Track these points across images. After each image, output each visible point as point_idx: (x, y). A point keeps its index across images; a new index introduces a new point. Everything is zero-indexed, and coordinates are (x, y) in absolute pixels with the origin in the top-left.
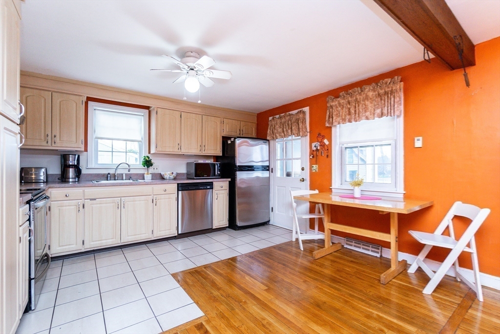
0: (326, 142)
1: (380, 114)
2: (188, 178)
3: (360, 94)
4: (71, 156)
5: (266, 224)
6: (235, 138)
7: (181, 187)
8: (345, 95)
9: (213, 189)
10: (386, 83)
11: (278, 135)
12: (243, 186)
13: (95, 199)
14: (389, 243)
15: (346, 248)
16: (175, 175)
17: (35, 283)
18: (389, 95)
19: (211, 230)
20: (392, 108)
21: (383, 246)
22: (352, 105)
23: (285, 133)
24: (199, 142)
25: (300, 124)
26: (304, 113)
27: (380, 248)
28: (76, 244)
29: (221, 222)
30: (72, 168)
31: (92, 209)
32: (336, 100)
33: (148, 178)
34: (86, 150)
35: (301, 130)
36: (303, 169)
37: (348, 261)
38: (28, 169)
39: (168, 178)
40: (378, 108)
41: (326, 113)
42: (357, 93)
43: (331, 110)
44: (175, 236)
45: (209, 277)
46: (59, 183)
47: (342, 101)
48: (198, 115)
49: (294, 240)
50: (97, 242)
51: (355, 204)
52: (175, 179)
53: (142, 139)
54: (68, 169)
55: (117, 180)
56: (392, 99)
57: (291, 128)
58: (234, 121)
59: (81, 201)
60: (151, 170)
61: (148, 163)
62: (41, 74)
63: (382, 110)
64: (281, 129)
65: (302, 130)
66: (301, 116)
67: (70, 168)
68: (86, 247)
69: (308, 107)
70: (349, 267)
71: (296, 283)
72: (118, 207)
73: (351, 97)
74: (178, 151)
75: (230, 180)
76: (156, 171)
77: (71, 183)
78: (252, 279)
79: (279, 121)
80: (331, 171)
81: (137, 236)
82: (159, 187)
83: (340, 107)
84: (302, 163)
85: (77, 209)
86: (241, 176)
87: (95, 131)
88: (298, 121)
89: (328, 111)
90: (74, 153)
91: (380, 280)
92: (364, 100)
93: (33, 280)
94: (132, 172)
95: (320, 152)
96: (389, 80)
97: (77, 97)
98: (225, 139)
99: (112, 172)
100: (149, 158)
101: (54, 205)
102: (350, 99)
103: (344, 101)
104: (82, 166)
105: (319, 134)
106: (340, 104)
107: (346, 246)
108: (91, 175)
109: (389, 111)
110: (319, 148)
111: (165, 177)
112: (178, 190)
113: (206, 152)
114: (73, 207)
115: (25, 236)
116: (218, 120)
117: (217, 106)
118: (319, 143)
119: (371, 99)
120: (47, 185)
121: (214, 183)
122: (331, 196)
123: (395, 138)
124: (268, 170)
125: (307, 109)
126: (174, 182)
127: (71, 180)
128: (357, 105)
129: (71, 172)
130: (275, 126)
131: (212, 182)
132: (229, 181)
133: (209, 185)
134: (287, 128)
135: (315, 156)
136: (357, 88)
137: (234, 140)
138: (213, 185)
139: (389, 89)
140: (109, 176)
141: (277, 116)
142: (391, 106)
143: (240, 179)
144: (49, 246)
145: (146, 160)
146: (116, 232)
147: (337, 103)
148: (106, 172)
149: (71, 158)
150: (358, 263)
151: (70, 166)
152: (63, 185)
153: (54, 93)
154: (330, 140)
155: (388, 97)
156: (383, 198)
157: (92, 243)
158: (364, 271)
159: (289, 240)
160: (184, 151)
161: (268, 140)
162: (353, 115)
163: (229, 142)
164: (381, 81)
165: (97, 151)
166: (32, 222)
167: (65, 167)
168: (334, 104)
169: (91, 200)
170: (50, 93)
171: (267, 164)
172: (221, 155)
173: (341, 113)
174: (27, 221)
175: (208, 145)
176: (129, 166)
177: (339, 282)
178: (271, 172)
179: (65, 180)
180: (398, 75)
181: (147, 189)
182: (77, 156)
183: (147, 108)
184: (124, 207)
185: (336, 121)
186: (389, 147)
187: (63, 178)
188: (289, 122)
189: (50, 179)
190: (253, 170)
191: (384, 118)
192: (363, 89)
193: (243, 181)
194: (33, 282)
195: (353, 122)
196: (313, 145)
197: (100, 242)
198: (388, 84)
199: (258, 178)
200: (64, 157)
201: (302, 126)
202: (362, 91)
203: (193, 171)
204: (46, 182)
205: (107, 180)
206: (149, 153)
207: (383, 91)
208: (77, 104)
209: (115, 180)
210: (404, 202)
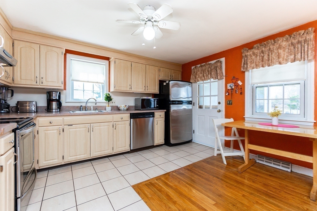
0: (240, 83)
1: (294, 59)
2: (136, 110)
3: (273, 45)
4: (54, 93)
5: (190, 142)
6: (170, 81)
7: (133, 116)
8: (259, 46)
9: (154, 117)
10: (300, 34)
11: (199, 79)
12: (175, 115)
13: (72, 125)
14: (312, 164)
15: (259, 163)
16: (128, 107)
17: (21, 201)
18: (303, 44)
19: (153, 147)
20: (306, 54)
21: (292, 163)
22: (265, 54)
23: (205, 77)
24: (144, 84)
25: (218, 70)
26: (221, 62)
27: (290, 164)
28: (58, 159)
29: (160, 141)
30: (55, 101)
31: (70, 132)
32: (251, 51)
33: (109, 109)
34: (65, 89)
35: (218, 75)
36: (219, 103)
37: (267, 175)
38: (24, 102)
39: (122, 109)
40: (291, 55)
41: (242, 61)
42: (270, 44)
43: (246, 58)
44: (129, 152)
45: (163, 189)
46: (45, 112)
47: (256, 51)
48: (143, 65)
49: (215, 155)
50: (74, 157)
51: (273, 130)
52: (127, 110)
53: (104, 81)
54: (52, 102)
55: (87, 110)
56: (306, 47)
57: (211, 74)
58: (167, 69)
59: (61, 126)
60: (111, 104)
61: (109, 99)
62: (32, 31)
63: (295, 56)
64: (202, 75)
65: (220, 75)
66: (219, 64)
67: (53, 101)
68: (65, 161)
69: (224, 58)
70: (272, 181)
71: (238, 198)
72: (88, 131)
73: (265, 47)
74: (129, 90)
75: (165, 110)
76: (114, 105)
77: (54, 113)
78: (198, 192)
79: (200, 69)
80: (245, 104)
81: (102, 152)
82: (117, 117)
83: (254, 56)
84: (218, 99)
85: (58, 132)
86: (173, 108)
87: (71, 75)
88: (216, 68)
89: (243, 59)
90: (56, 91)
91: (309, 197)
92: (278, 49)
93: (19, 199)
94: (98, 105)
95: (234, 91)
96: (303, 32)
97: (59, 49)
98: (161, 82)
99: (84, 105)
100: (109, 95)
101: (41, 130)
102: (264, 49)
103: (258, 51)
104: (63, 100)
105: (234, 77)
106: (254, 54)
107: (258, 161)
108: (69, 107)
109: (303, 56)
110: (233, 87)
111: (121, 108)
112: (131, 118)
113: (148, 91)
114: (56, 131)
115: (8, 163)
116: (156, 69)
117: (156, 58)
118: (233, 84)
119: (284, 48)
120: (37, 114)
121: (155, 113)
122: (244, 123)
123: (305, 78)
124: (191, 104)
125: (223, 60)
126: (128, 112)
127: (54, 111)
128: (270, 53)
129: (54, 105)
130: (197, 73)
131: (154, 112)
132: (165, 112)
133: (151, 115)
134: (207, 74)
135: (230, 93)
136: (271, 40)
137: (169, 82)
138: (154, 114)
139: (302, 39)
140: (81, 108)
141: (199, 65)
142: (304, 52)
143: (173, 110)
144: (38, 161)
145: (108, 96)
146: (87, 150)
147: (251, 53)
148: (79, 105)
149: (54, 94)
150: (276, 177)
151: (53, 100)
152: (48, 114)
153: (41, 46)
154: (243, 82)
155: (301, 45)
156: (300, 126)
157: (70, 158)
158: (287, 186)
159: (212, 156)
160: (134, 90)
161: (191, 83)
162: (266, 62)
163: (165, 84)
164: (295, 33)
165: (73, 90)
166: (18, 148)
167: (50, 101)
168: (248, 53)
169: (69, 125)
170: (39, 45)
171: (190, 99)
172: (158, 93)
173: (255, 60)
174: (13, 147)
175: (150, 86)
176: (96, 100)
177: (273, 197)
178: (193, 105)
179: (50, 111)
180: (312, 27)
181: (109, 117)
182: (58, 93)
183: (108, 59)
184: (93, 131)
185: (250, 67)
186: (299, 85)
187: (49, 109)
188: (209, 69)
189: (39, 110)
190: (182, 104)
191: (297, 62)
192: (276, 41)
193: (175, 111)
194: (19, 200)
195: (267, 67)
196: (228, 85)
197: (75, 157)
198: (301, 35)
199: (185, 109)
200: (49, 93)
201: (220, 72)
202: (275, 42)
203: (140, 104)
204: (36, 112)
205: (80, 111)
206: (109, 91)
207: (297, 40)
208: (58, 54)
209: (86, 110)
210: (315, 129)
